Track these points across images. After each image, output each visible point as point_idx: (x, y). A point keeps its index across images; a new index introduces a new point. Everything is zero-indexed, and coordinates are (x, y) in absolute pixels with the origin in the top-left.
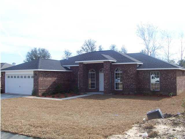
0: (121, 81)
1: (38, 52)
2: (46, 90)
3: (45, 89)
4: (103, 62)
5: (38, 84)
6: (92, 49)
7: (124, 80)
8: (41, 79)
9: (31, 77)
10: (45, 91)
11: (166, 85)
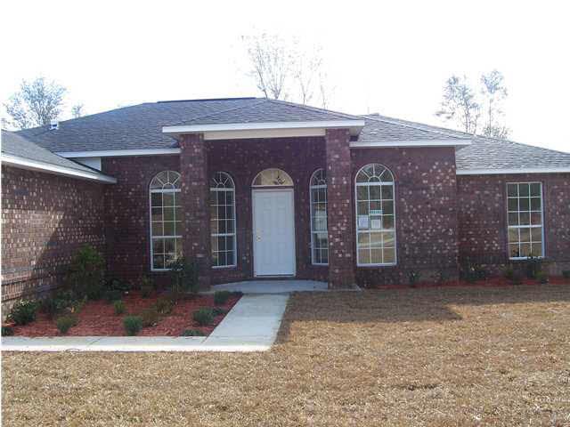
0: (386, 223)
4: (322, 134)
6: (45, 116)
7: (403, 220)
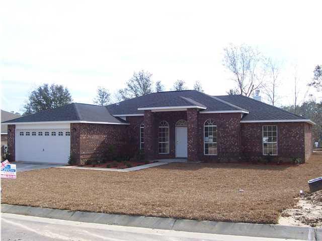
0: (214, 140)
1: (50, 92)
2: (91, 155)
3: (89, 154)
4: (186, 110)
5: (79, 146)
6: (145, 87)
7: (219, 139)
8: (83, 137)
9: (64, 134)
10: (89, 156)
11: (288, 147)
